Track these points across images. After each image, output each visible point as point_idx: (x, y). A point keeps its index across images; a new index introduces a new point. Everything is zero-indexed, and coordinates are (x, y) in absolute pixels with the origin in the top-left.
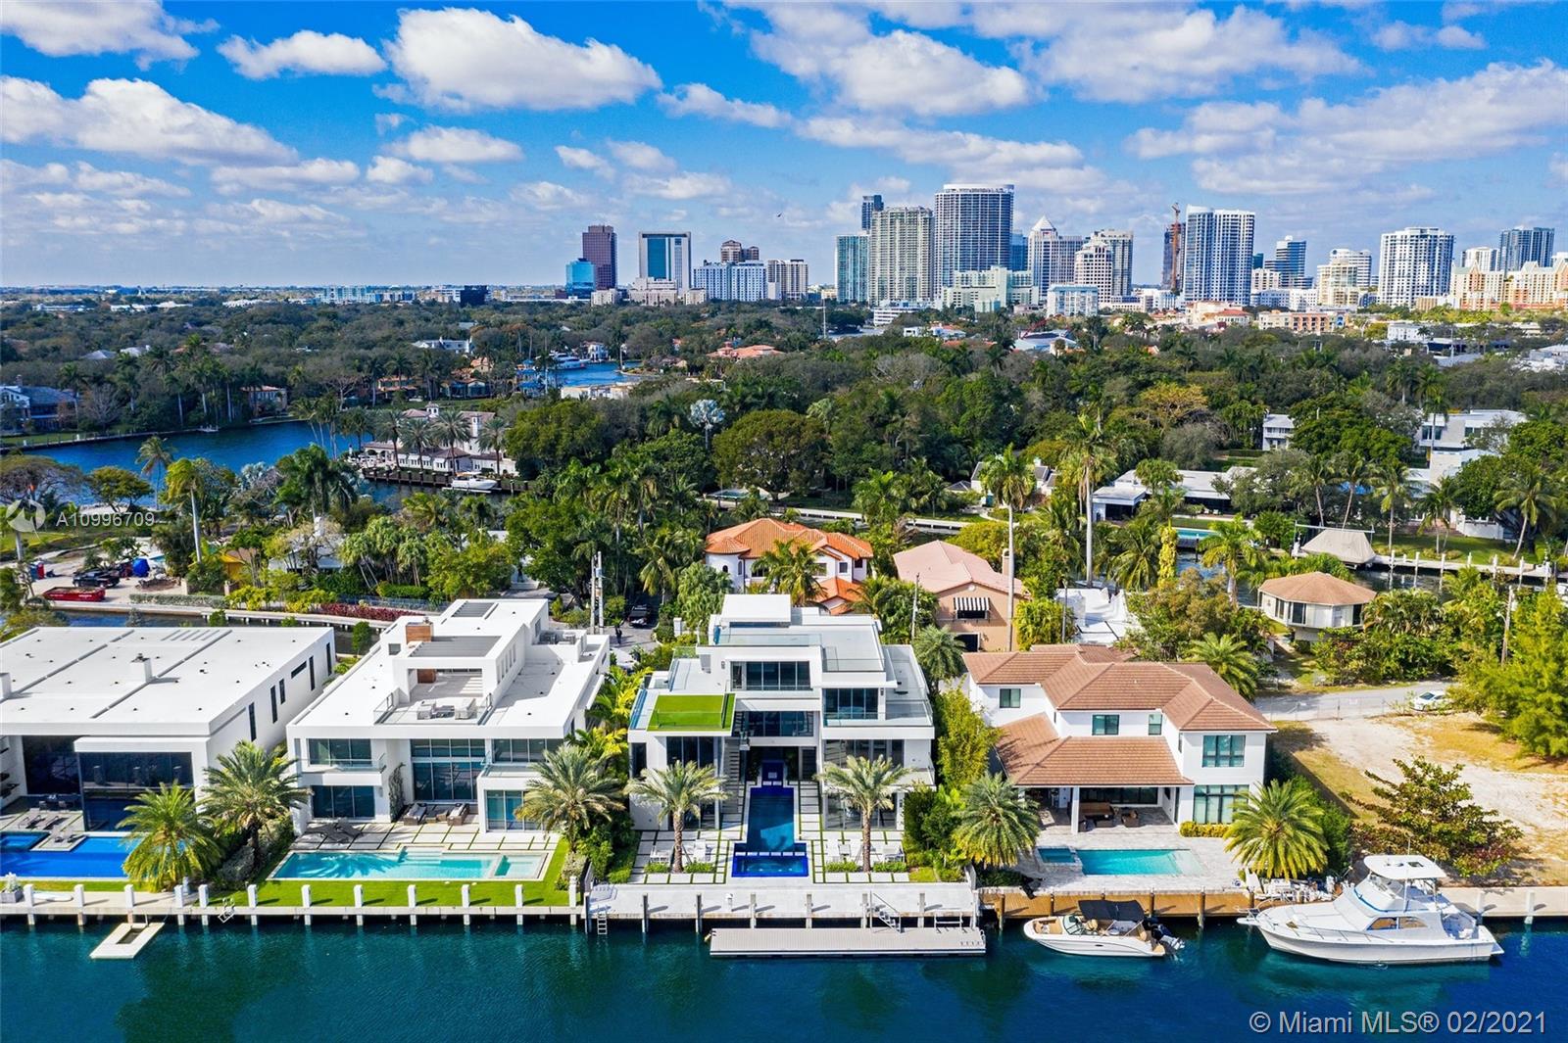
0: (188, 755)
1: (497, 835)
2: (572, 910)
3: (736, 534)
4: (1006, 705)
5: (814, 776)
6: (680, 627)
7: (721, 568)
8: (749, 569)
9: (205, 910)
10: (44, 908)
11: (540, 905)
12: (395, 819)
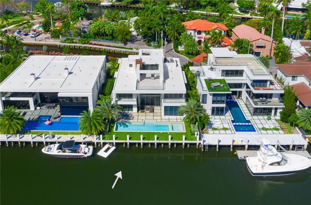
0: (88, 97)
1: (167, 117)
2: (198, 142)
3: (192, 23)
4: (293, 80)
5: (240, 98)
6: (180, 48)
7: (190, 33)
8: (196, 33)
9: (102, 141)
10: (60, 140)
11: (188, 140)
12: (138, 111)
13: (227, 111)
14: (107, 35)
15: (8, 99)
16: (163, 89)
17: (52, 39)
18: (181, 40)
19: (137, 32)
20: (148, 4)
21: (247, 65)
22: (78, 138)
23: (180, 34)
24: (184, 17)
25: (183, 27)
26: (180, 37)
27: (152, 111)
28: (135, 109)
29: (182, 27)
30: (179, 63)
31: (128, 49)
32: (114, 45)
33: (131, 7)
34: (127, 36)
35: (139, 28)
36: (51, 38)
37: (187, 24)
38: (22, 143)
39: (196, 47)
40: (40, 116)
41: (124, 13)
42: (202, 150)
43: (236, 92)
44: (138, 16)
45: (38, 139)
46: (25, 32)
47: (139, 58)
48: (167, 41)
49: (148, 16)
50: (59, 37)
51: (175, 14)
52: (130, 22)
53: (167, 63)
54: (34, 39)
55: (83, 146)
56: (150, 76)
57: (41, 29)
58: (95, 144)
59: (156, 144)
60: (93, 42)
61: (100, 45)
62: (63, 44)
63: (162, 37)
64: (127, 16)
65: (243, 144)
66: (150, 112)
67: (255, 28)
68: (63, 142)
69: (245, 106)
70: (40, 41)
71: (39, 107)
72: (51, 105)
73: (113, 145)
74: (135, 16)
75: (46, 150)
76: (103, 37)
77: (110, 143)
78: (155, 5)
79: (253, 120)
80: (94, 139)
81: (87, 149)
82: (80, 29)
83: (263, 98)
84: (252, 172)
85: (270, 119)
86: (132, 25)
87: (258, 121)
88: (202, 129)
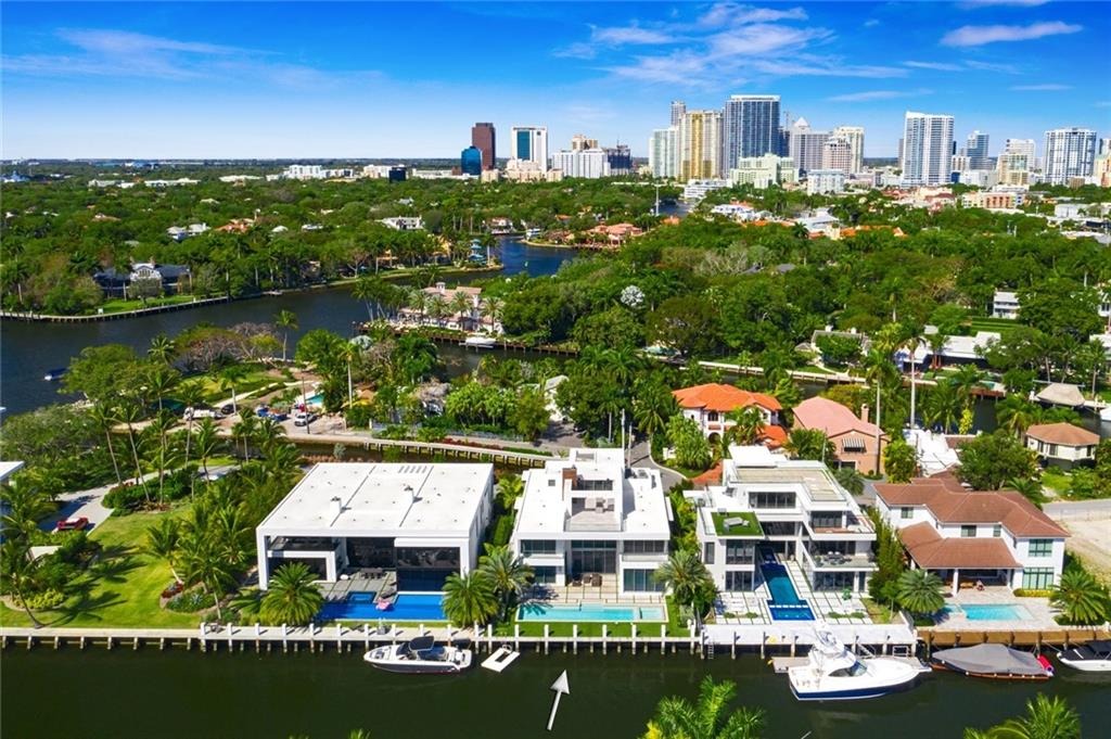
0: (458, 548)
1: (630, 594)
2: (692, 639)
3: (695, 393)
4: (904, 516)
5: (792, 557)
6: (667, 454)
7: (690, 417)
8: (706, 417)
9: (490, 639)
10: (402, 638)
11: (673, 636)
12: (567, 584)
13: (758, 582)
14: (489, 421)
15: (278, 555)
16: (622, 530)
17: (350, 429)
18: (668, 432)
19: (563, 413)
20: (589, 343)
21: (803, 483)
22: (440, 634)
23: (666, 420)
24: (677, 378)
25: (674, 400)
26: (667, 424)
27: (599, 583)
28: (560, 578)
29: (671, 401)
30: (658, 480)
31: (541, 454)
32: (507, 445)
33: (547, 351)
34: (538, 422)
35: (568, 404)
36: (348, 427)
37: (684, 395)
38: (317, 643)
39: (702, 450)
40: (351, 593)
41: (530, 365)
42: (702, 657)
43: (783, 543)
44: (566, 375)
45: (354, 636)
46: (278, 411)
47: (570, 466)
48: (634, 432)
49: (590, 374)
50: (367, 425)
51: (657, 372)
52: (546, 389)
53: (631, 480)
54: (305, 428)
55: (449, 650)
56: (594, 506)
57: (319, 404)
58: (477, 645)
59: (605, 645)
60: (455, 439)
61: (473, 445)
62: (379, 442)
63: (623, 423)
64: (536, 374)
65: (786, 642)
66: (593, 585)
67: (847, 406)
68: (407, 642)
69: (801, 573)
70: (319, 433)
71: (346, 574)
72: (372, 570)
73: (514, 650)
74: (558, 375)
75: (373, 655)
76: (478, 425)
77: (508, 643)
78: (607, 347)
79: (812, 600)
80: (474, 635)
81: (459, 656)
82: (422, 405)
83: (834, 551)
84: (797, 693)
85: (850, 597)
86: (551, 397)
87: (823, 601)
88: (703, 615)
